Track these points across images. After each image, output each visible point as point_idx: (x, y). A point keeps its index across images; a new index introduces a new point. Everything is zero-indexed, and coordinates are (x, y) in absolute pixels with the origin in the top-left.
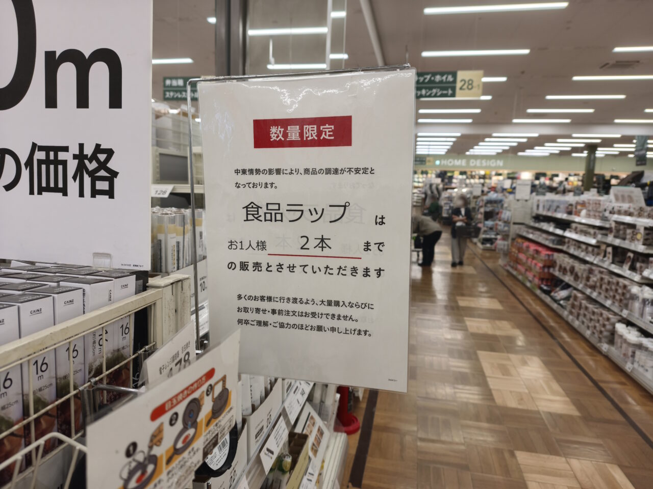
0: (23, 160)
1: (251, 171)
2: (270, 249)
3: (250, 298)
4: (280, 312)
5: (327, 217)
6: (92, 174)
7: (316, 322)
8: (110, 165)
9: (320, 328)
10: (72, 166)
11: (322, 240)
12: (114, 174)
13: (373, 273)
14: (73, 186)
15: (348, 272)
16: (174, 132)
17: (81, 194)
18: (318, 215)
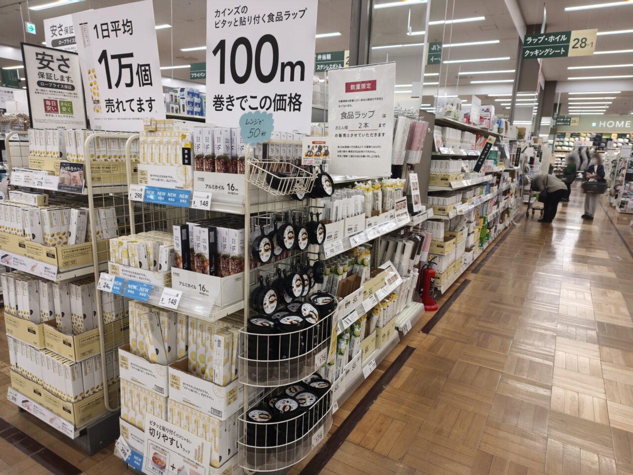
0: (272, 100)
1: (344, 101)
2: (349, 128)
3: (342, 147)
4: (351, 151)
5: (368, 116)
6: (294, 103)
7: (362, 154)
8: (300, 100)
9: (364, 156)
10: (288, 101)
11: (366, 124)
12: (301, 103)
13: (381, 135)
14: (288, 108)
15: (374, 135)
16: (321, 94)
17: (290, 111)
18: (365, 115)
